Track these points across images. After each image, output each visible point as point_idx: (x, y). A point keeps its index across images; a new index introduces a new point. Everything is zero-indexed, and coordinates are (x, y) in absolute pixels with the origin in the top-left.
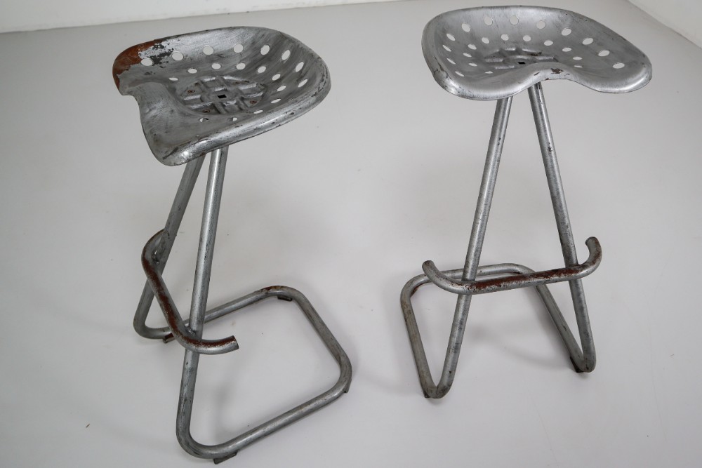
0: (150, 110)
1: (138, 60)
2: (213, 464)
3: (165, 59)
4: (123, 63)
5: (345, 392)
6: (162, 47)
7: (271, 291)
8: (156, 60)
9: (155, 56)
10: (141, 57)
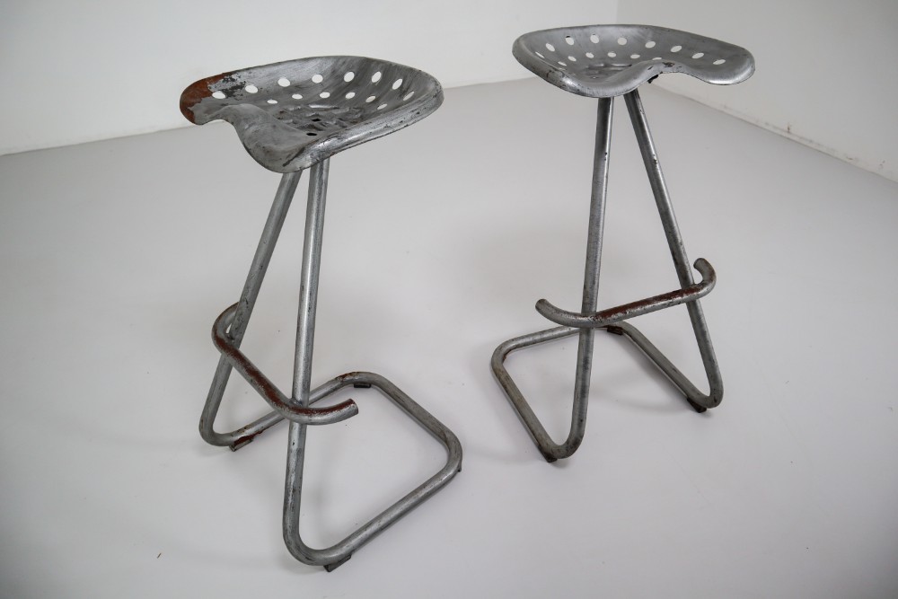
0: (250, 126)
1: (209, 94)
2: (325, 572)
3: (238, 92)
4: (192, 97)
5: (459, 471)
6: (233, 80)
7: (347, 378)
8: (229, 93)
9: (226, 90)
10: (212, 90)
